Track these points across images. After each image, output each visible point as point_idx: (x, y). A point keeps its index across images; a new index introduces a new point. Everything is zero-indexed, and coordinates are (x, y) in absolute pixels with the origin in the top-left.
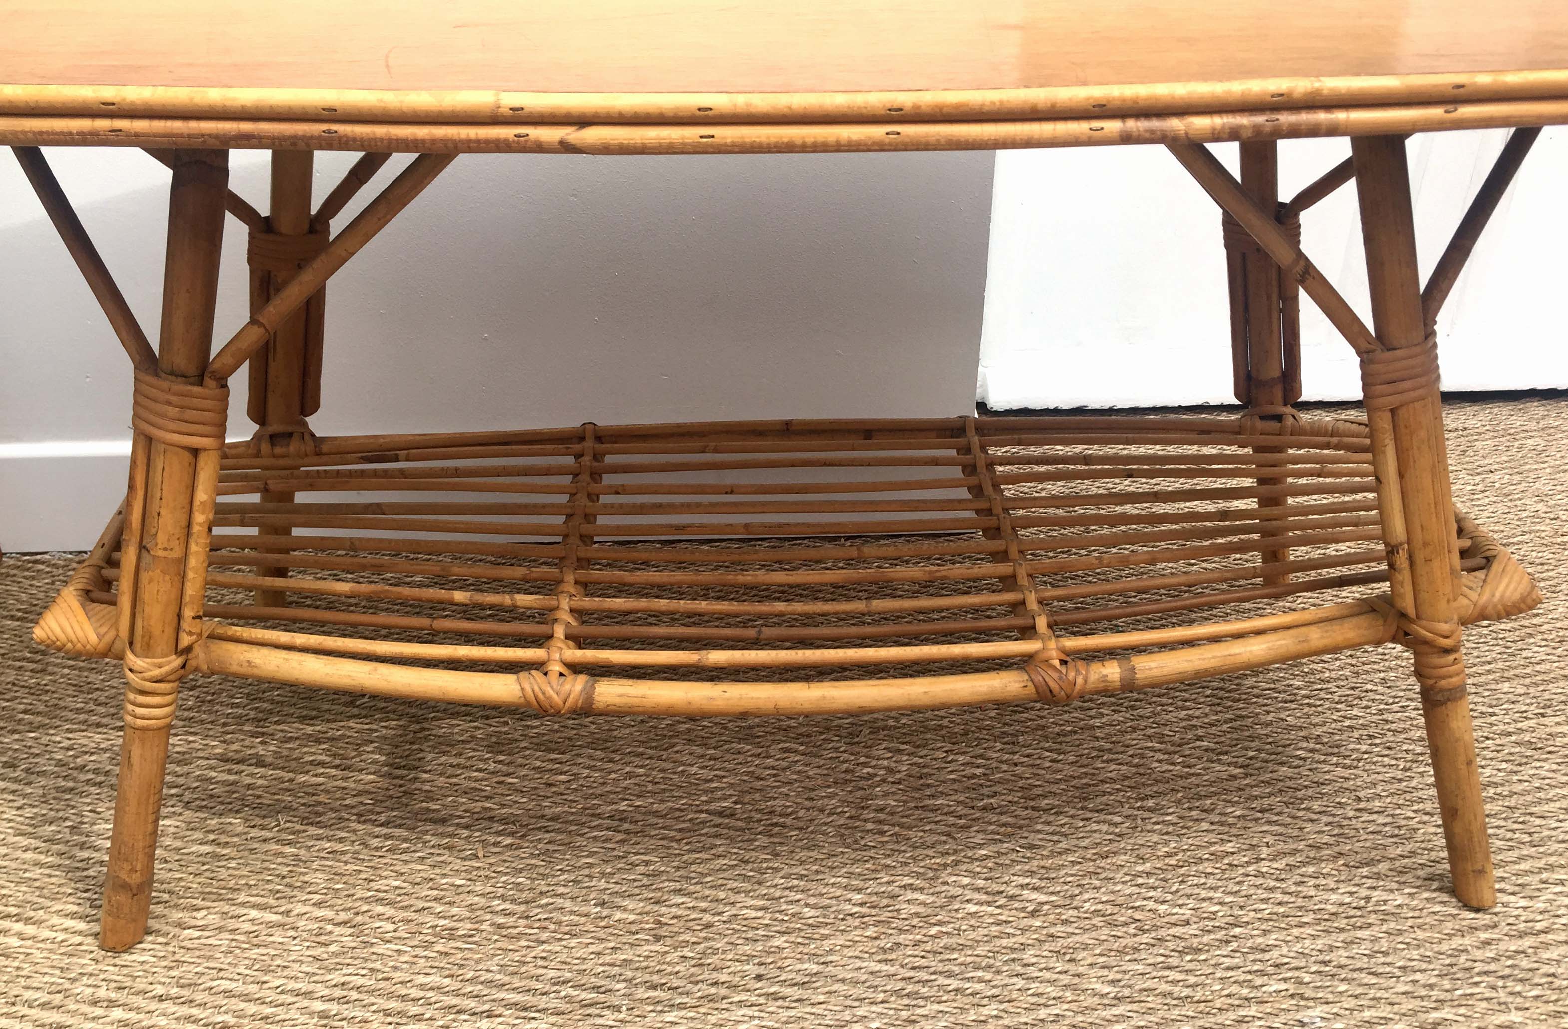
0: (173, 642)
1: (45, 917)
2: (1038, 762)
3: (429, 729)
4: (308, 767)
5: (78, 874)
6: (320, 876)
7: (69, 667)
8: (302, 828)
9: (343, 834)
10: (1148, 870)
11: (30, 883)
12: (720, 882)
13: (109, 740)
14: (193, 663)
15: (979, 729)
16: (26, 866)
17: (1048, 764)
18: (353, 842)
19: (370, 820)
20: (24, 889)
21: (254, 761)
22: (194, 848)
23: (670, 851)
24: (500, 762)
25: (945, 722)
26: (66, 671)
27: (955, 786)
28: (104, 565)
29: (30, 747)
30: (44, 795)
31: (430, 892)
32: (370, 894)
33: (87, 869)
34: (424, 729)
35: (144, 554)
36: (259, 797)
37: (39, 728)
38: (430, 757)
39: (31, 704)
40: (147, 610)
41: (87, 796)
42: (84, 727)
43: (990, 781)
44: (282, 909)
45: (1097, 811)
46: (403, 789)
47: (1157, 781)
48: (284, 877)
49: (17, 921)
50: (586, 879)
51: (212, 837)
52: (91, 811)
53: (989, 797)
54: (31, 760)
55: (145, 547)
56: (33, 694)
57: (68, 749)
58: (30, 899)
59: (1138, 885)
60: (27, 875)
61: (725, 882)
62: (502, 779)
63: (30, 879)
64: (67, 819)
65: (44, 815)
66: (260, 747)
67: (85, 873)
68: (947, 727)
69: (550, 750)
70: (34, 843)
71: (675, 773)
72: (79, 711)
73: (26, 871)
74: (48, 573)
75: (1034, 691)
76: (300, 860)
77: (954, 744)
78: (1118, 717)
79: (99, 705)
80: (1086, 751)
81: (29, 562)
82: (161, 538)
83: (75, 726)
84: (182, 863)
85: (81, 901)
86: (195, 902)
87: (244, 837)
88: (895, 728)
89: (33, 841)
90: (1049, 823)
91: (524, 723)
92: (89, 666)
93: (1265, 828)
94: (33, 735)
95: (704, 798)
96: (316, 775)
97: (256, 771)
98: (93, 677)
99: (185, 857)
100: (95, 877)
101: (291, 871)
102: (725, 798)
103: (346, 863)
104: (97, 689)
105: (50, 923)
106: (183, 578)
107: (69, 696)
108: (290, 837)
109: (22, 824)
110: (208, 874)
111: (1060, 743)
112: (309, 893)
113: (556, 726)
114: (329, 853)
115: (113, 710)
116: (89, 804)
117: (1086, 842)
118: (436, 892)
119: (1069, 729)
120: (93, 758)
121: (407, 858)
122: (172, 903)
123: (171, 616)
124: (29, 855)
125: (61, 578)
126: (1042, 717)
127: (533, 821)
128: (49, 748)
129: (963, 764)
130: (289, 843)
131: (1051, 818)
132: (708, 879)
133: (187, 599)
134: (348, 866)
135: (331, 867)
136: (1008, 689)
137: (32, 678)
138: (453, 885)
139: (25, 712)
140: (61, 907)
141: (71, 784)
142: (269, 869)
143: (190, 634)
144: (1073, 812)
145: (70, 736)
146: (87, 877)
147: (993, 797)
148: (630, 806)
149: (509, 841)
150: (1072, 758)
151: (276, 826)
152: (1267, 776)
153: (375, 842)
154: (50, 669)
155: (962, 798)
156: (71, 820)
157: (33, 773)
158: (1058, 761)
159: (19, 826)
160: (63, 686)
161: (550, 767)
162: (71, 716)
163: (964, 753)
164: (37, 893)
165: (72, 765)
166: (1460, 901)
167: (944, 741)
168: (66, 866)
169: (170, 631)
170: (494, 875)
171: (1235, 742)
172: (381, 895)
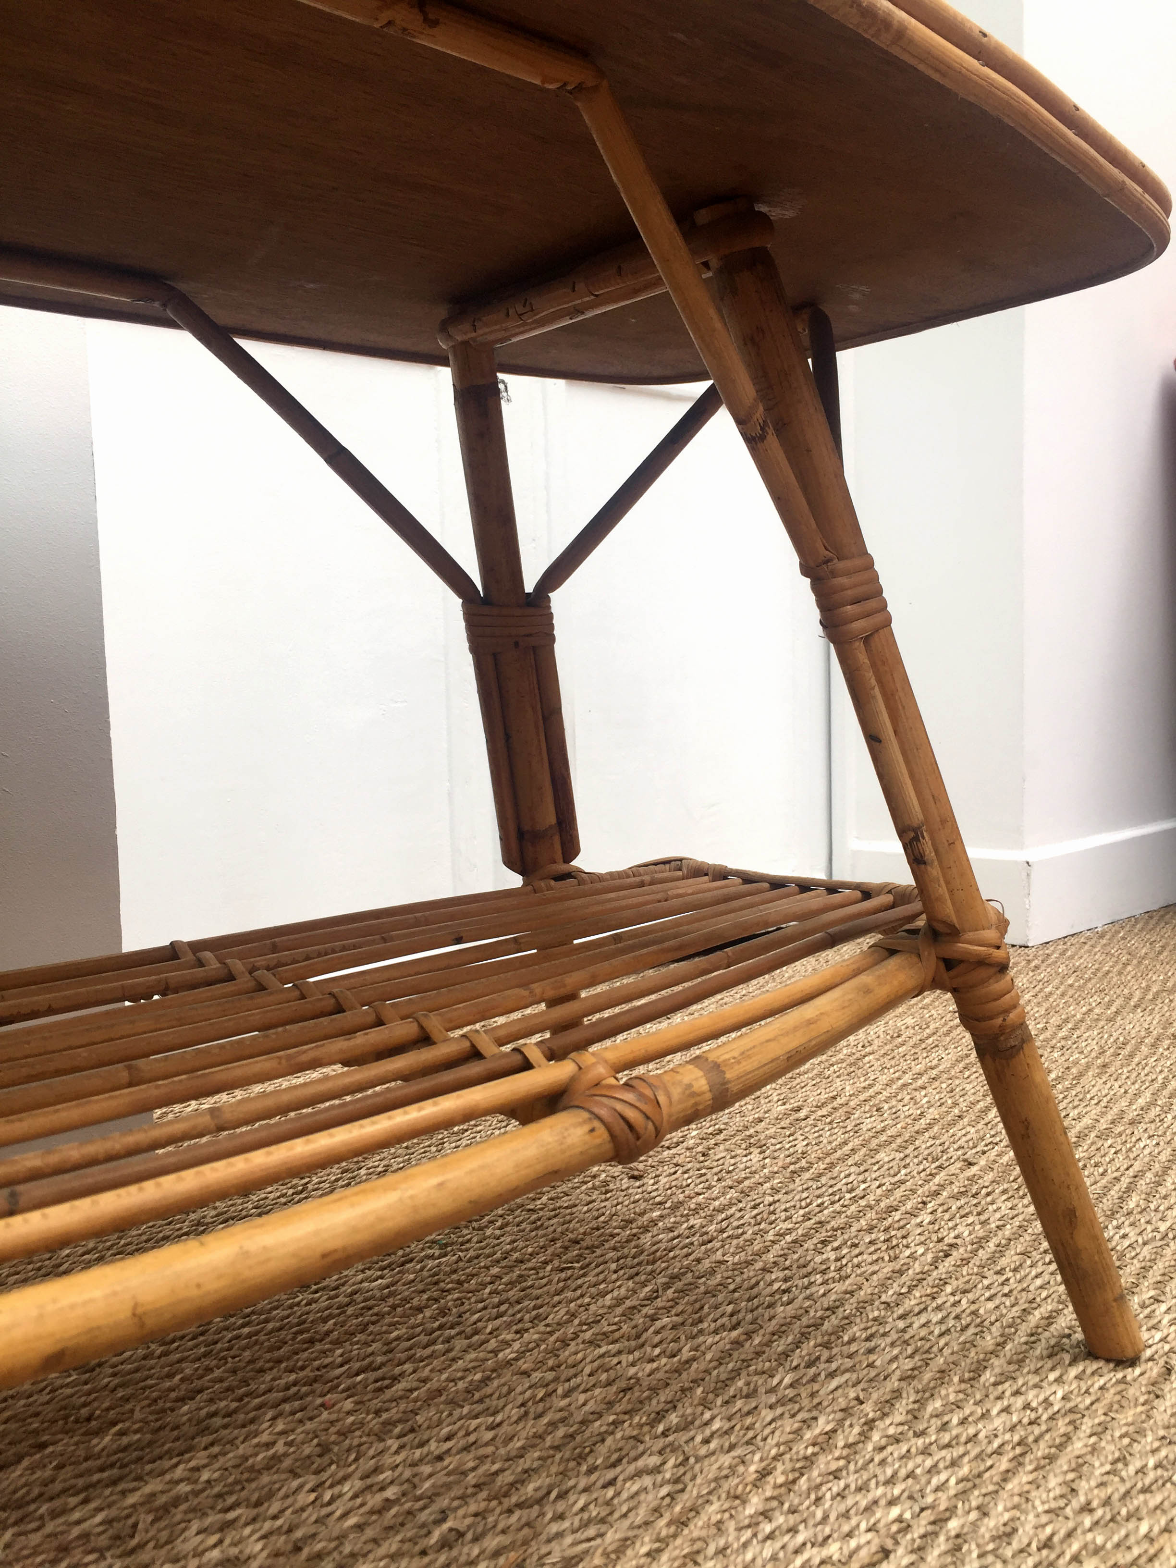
2: (472, 1438)
10: (761, 1508)
15: (343, 1434)
17: (489, 1435)
25: (280, 1447)
27: (369, 1533)
43: (419, 1499)
45: (614, 1465)
47: (654, 1390)
53: (439, 1522)
59: (770, 1537)
68: (286, 1455)
75: (606, 1135)
77: (317, 1472)
78: (532, 1336)
80: (528, 1394)
88: (196, 1493)
90: (561, 1517)
93: (834, 1383)
111: (481, 1401)
117: (641, 1514)
119: (478, 1376)
126: (424, 1381)
129: (355, 1496)
131: (561, 1506)
136: (569, 1141)
144: (583, 1482)
147: (444, 1520)
150: (515, 1413)
152: (772, 1326)
155: (394, 1548)
158: (499, 1425)
163: (345, 1478)
166: (1108, 1361)
167: (296, 1476)
171: (697, 1305)
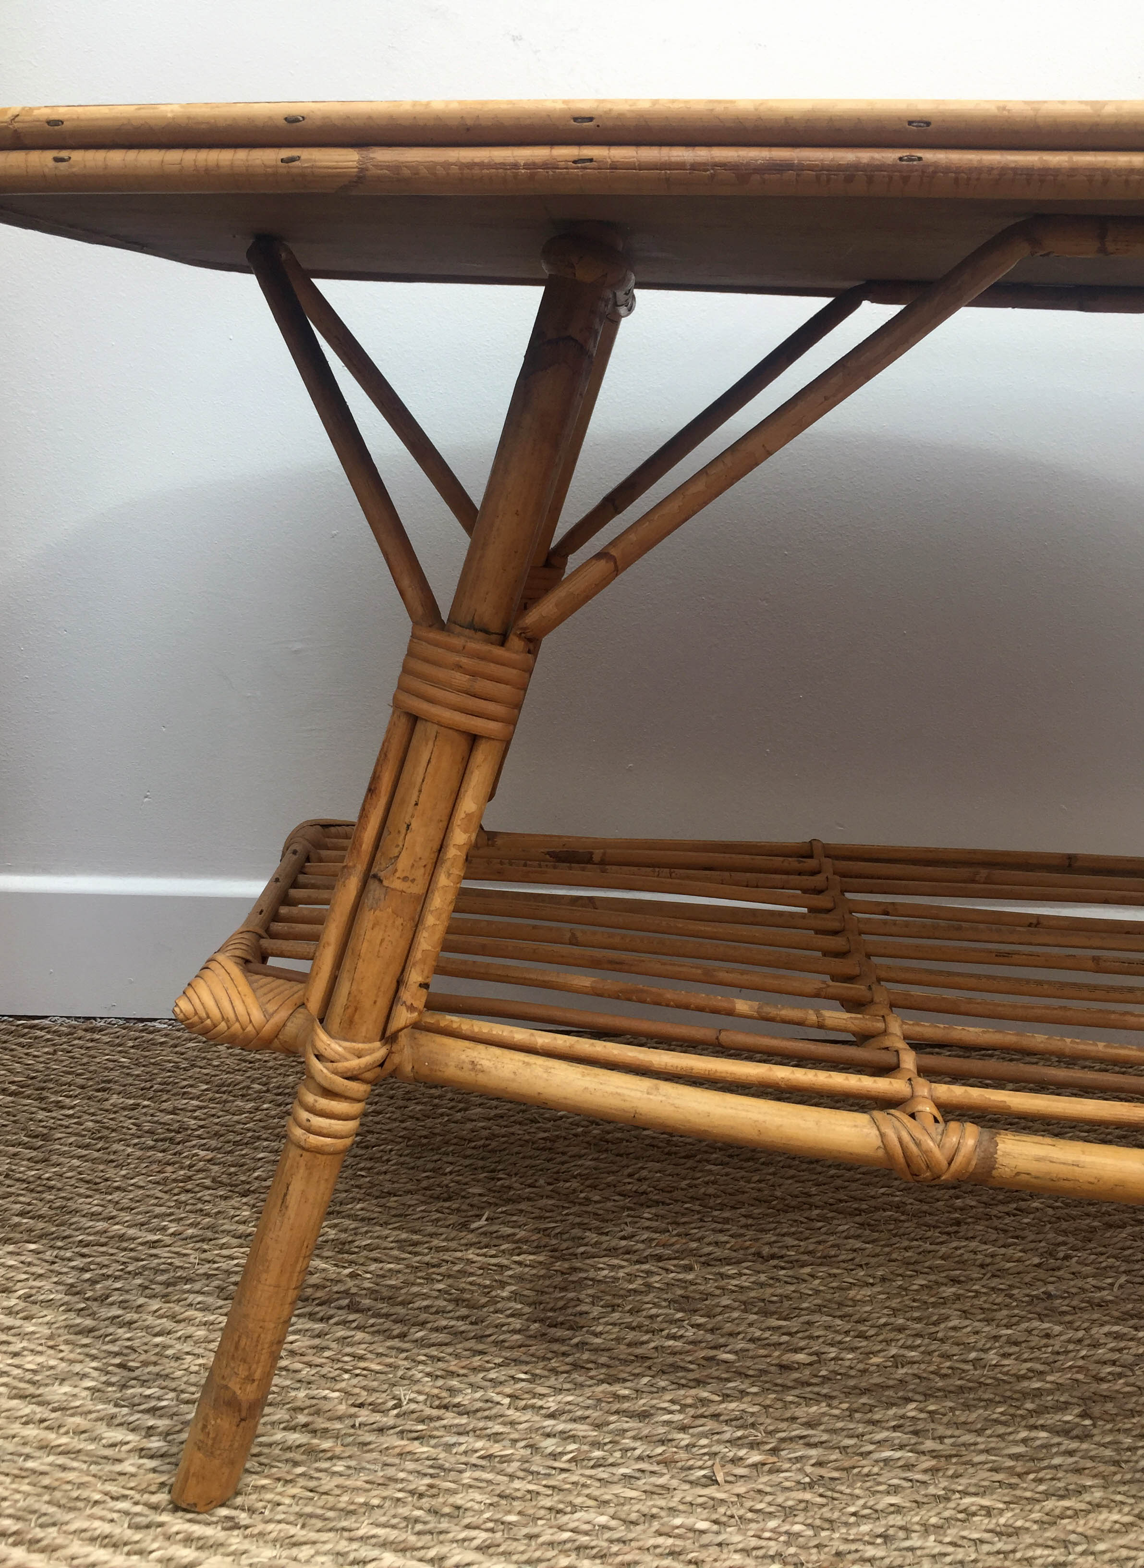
0: (382, 1020)
1: (60, 1541)
3: (581, 1270)
4: (424, 1316)
5: (108, 1468)
6: (479, 1497)
7: (79, 1157)
8: (435, 1412)
9: (498, 1428)
11: (33, 1478)
12: (1124, 1553)
13: (138, 1260)
14: (396, 1059)
16: (27, 1450)
18: (515, 1441)
19: (533, 1407)
20: (26, 1488)
21: (346, 1302)
22: (279, 1436)
23: (1018, 1493)
24: (698, 1326)
26: (76, 1162)
28: (264, 934)
29: (30, 1264)
30: (51, 1337)
31: (660, 1540)
32: (566, 1535)
33: (120, 1461)
34: (575, 1270)
35: (373, 885)
36: (361, 1358)
37: (41, 1237)
38: (596, 1311)
39: (29, 1204)
40: (361, 966)
41: (113, 1342)
42: (103, 1240)
44: (432, 1553)
46: (569, 1359)
48: (421, 1496)
49: (15, 1544)
50: (901, 1534)
51: (302, 1419)
52: (119, 1366)
54: (31, 1283)
55: (375, 876)
56: (32, 1191)
57: (83, 1270)
58: (36, 1506)
60: (30, 1464)
61: (1133, 1553)
62: (712, 1353)
63: (34, 1472)
64: (84, 1376)
65: (52, 1368)
66: (350, 1283)
67: (118, 1468)
69: (766, 1314)
70: (40, 1412)
71: (965, 1361)
72: (93, 1216)
73: (28, 1457)
74: (48, 1040)
76: (441, 1468)
79: (122, 1209)
81: (24, 1026)
82: (403, 864)
83: (91, 1238)
84: (263, 1460)
85: (115, 1516)
86: (292, 1530)
87: (349, 1422)
89: (38, 1409)
91: (716, 1270)
92: (106, 1157)
94: (32, 1247)
95: (1029, 1406)
96: (437, 1330)
97: (351, 1317)
98: (111, 1173)
99: (266, 1450)
100: (133, 1475)
101: (431, 1486)
102: (1064, 1407)
103: (512, 1477)
104: (118, 1188)
105: (69, 1552)
106: (417, 923)
107: (80, 1195)
108: (420, 1427)
109: (21, 1380)
110: (302, 1482)
112: (468, 1527)
113: (763, 1278)
114: (482, 1457)
115: (141, 1218)
116: (116, 1354)
118: (670, 1541)
120: (118, 1285)
121: (604, 1476)
122: (256, 1531)
123: (389, 981)
124: (31, 1432)
125: (65, 1046)
127: (784, 1425)
128: (55, 1267)
130: (420, 1438)
132: (1101, 1547)
133: (418, 955)
134: (517, 1484)
135: (489, 1482)
137: (30, 1169)
138: (691, 1530)
139: (21, 1214)
140: (85, 1524)
141: (89, 1322)
142: (396, 1481)
143: (411, 1008)
145: (85, 1250)
146: (121, 1474)
148: (921, 1411)
149: (756, 1457)
151: (395, 1407)
153: (550, 1445)
154: (54, 1158)
156: (93, 1379)
157: (34, 1303)
159: (16, 1383)
160: (73, 1181)
161: (775, 1338)
162: (86, 1223)
164: (46, 1498)
165: (89, 1294)
168: (88, 1453)
169: (383, 1003)
170: (750, 1515)
172: (584, 1539)
